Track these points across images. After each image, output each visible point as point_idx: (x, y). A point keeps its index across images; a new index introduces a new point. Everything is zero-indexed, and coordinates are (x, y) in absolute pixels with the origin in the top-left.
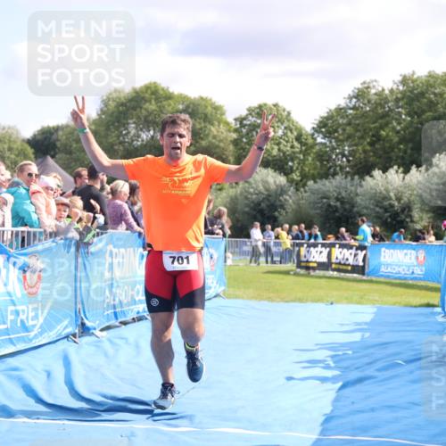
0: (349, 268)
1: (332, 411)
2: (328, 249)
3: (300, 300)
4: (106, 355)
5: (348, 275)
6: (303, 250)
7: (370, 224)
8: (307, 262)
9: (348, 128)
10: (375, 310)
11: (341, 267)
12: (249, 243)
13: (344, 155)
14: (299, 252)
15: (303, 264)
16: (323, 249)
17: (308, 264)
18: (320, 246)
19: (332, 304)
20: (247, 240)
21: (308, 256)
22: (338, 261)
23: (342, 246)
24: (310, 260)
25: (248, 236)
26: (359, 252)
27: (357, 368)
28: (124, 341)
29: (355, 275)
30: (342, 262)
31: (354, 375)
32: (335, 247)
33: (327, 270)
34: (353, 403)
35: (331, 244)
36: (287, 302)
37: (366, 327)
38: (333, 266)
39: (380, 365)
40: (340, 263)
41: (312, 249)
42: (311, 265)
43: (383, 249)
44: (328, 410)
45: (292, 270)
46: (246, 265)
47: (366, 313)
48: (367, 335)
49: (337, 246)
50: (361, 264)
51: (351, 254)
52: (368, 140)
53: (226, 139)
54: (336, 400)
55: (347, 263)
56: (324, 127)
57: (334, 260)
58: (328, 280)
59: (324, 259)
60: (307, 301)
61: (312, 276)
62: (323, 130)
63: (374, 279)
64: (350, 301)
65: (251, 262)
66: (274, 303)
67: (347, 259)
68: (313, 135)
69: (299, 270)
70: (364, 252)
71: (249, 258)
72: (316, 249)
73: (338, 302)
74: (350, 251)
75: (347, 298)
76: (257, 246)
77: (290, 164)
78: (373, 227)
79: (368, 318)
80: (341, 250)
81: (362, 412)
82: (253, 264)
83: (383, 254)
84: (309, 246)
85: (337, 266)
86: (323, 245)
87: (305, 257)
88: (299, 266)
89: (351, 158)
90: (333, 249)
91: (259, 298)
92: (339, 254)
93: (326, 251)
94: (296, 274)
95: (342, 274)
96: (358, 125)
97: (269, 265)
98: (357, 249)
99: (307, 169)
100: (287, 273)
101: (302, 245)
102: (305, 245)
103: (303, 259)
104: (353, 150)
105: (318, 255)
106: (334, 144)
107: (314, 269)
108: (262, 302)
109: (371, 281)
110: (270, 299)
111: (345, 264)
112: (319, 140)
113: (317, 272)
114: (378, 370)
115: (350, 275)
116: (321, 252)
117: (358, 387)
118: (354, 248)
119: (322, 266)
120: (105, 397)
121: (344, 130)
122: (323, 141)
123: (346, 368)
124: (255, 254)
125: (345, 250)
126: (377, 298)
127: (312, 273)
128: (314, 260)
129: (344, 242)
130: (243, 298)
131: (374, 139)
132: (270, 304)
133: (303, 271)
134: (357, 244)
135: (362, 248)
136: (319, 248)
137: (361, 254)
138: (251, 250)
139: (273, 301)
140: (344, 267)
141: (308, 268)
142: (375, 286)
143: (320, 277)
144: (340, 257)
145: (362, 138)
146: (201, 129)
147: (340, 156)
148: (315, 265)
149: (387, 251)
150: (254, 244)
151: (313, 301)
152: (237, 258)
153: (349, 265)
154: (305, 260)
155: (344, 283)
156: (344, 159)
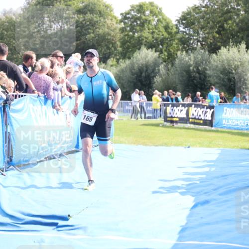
0: (202, 122)
1: (187, 223)
2: (187, 108)
3: (166, 145)
4: (25, 183)
5: (201, 126)
6: (169, 109)
7: (218, 90)
8: (172, 117)
9: (202, 20)
10: (220, 151)
11: (196, 121)
12: (130, 104)
13: (198, 41)
14: (166, 110)
15: (169, 119)
16: (183, 108)
17: (172, 119)
18: (181, 106)
19: (189, 147)
20: (129, 101)
21: (172, 113)
22: (193, 117)
23: (197, 106)
24: (173, 116)
25: (130, 99)
26: (208, 110)
27: (206, 193)
28: (38, 174)
29: (206, 127)
30: (197, 117)
31: (203, 198)
32: (191, 106)
33: (186, 123)
34: (202, 218)
35: (188, 104)
36: (157, 146)
37: (213, 163)
38: (191, 120)
39: (222, 190)
40: (195, 118)
41: (175, 108)
42: (175, 119)
43: (225, 108)
44: (184, 222)
45: (161, 124)
46: (128, 119)
47: (213, 153)
48: (213, 169)
49: (193, 106)
50: (210, 119)
51: (203, 112)
52: (216, 30)
53: (115, 29)
54: (190, 216)
55: (200, 118)
56: (184, 20)
57: (191, 116)
58: (186, 130)
59: (183, 115)
60: (171, 145)
61: (176, 128)
62: (184, 22)
63: (219, 129)
64: (201, 145)
65: (131, 118)
66: (148, 147)
67: (200, 116)
68: (176, 25)
69: (165, 123)
70: (212, 110)
71: (130, 115)
72: (178, 108)
73: (193, 146)
74: (203, 109)
75: (199, 143)
76: (135, 106)
77: (161, 47)
78: (220, 92)
79: (214, 157)
80: (196, 108)
81: (208, 224)
82: (133, 119)
83: (225, 111)
84: (173, 106)
85: (193, 120)
86: (183, 105)
87: (170, 114)
88: (166, 120)
89: (204, 43)
90: (190, 108)
91: (137, 143)
92: (194, 112)
93: (185, 110)
94: (164, 126)
95: (197, 126)
96: (209, 18)
97: (143, 119)
98: (207, 108)
99: (172, 51)
100: (157, 125)
101: (168, 105)
102: (170, 105)
103: (169, 115)
104: (205, 37)
105: (179, 112)
106: (191, 32)
107: (176, 122)
108: (139, 146)
109: (217, 131)
110: (145, 144)
111: (198, 119)
112: (181, 29)
113: (179, 124)
114: (221, 194)
115: (203, 126)
116: (181, 110)
117: (206, 206)
118: (205, 107)
119: (182, 120)
120: (24, 214)
121: (199, 22)
122: (184, 30)
123: (198, 193)
124: (134, 112)
125: (199, 109)
126: (221, 143)
127: (175, 125)
128: (176, 116)
129: (198, 103)
130: (125, 143)
131: (221, 29)
132: (145, 147)
133: (168, 124)
134: (207, 105)
135: (211, 107)
136: (180, 108)
137: (210, 112)
138: (132, 108)
139: (146, 145)
140: (198, 121)
141: (172, 122)
142: (220, 135)
143: (181, 128)
144: (195, 114)
145: (212, 28)
146: (97, 22)
147: (196, 42)
148: (177, 119)
149: (228, 109)
150: (133, 104)
151: (175, 145)
152: (122, 114)
153: (201, 119)
154: (170, 116)
155: (199, 132)
156: (199, 44)
